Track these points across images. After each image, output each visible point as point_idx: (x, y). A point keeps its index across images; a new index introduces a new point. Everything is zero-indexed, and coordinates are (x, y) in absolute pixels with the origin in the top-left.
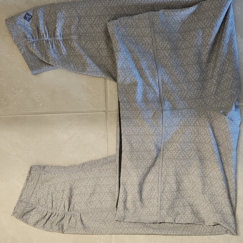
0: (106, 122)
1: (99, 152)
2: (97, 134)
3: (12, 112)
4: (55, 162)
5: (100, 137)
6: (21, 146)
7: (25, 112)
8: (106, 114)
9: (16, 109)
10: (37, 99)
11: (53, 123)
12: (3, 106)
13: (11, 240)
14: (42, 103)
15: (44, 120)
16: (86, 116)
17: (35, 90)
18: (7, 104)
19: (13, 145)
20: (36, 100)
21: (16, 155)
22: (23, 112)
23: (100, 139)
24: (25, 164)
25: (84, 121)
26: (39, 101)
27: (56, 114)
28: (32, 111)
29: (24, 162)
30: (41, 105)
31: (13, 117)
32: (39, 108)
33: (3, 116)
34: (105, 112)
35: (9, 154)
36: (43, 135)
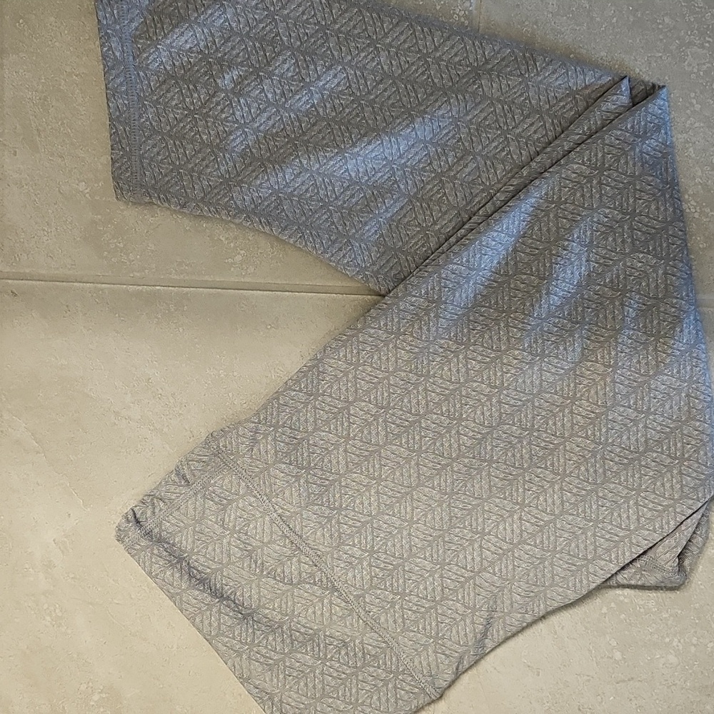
3: (138, 275)
6: (160, 391)
7: (182, 276)
9: (154, 266)
11: (273, 323)
12: (109, 252)
13: (104, 696)
14: (242, 252)
15: (244, 311)
18: (121, 245)
19: (134, 386)
21: (140, 417)
22: (175, 277)
24: (168, 449)
26: (232, 245)
27: (287, 293)
28: (206, 278)
29: (167, 446)
30: (238, 258)
31: (141, 291)
32: (232, 269)
33: (108, 286)
35: (117, 413)
36: (236, 359)
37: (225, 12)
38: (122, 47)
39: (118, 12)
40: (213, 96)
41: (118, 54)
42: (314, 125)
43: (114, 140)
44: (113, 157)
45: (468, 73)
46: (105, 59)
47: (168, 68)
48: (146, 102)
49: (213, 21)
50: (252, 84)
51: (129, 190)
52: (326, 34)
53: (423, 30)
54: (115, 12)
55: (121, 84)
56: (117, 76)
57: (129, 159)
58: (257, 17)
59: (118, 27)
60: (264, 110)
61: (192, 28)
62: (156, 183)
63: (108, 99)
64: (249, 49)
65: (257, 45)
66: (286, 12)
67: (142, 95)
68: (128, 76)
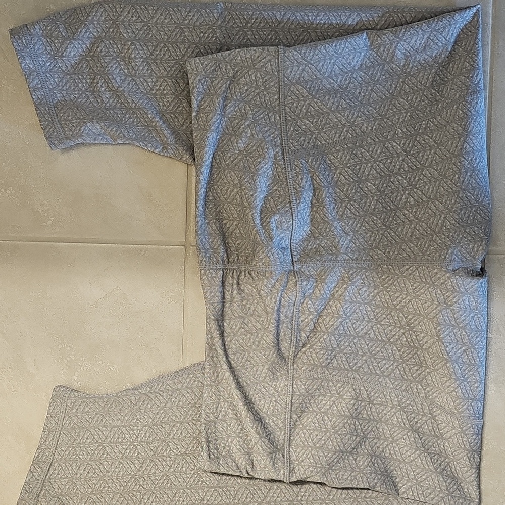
0: (183, 267)
1: (166, 329)
2: (164, 291)
4: (70, 345)
5: (169, 298)
7: (15, 234)
8: (185, 250)
10: (42, 211)
11: (72, 263)
14: (52, 219)
15: (54, 255)
16: (143, 253)
17: (39, 191)
20: (40, 211)
22: (11, 235)
23: (169, 303)
25: (139, 263)
26: (46, 214)
29: (5, 342)
30: (50, 222)
32: (46, 229)
34: (183, 247)
36: (49, 286)
37: (88, 28)
38: (33, 62)
39: (26, 41)
40: (94, 79)
41: (31, 66)
42: (156, 82)
43: (40, 116)
44: (43, 127)
45: (238, 32)
46: (24, 71)
47: (64, 69)
48: (55, 92)
49: (83, 36)
50: (114, 66)
51: (59, 143)
52: (149, 26)
53: (206, 11)
54: (24, 41)
55: (37, 83)
56: (34, 79)
57: (53, 125)
58: (107, 26)
59: (28, 50)
60: (125, 80)
61: (72, 43)
62: (73, 133)
63: (31, 94)
64: (107, 46)
65: (111, 42)
66: (122, 18)
67: (51, 88)
68: (41, 78)
